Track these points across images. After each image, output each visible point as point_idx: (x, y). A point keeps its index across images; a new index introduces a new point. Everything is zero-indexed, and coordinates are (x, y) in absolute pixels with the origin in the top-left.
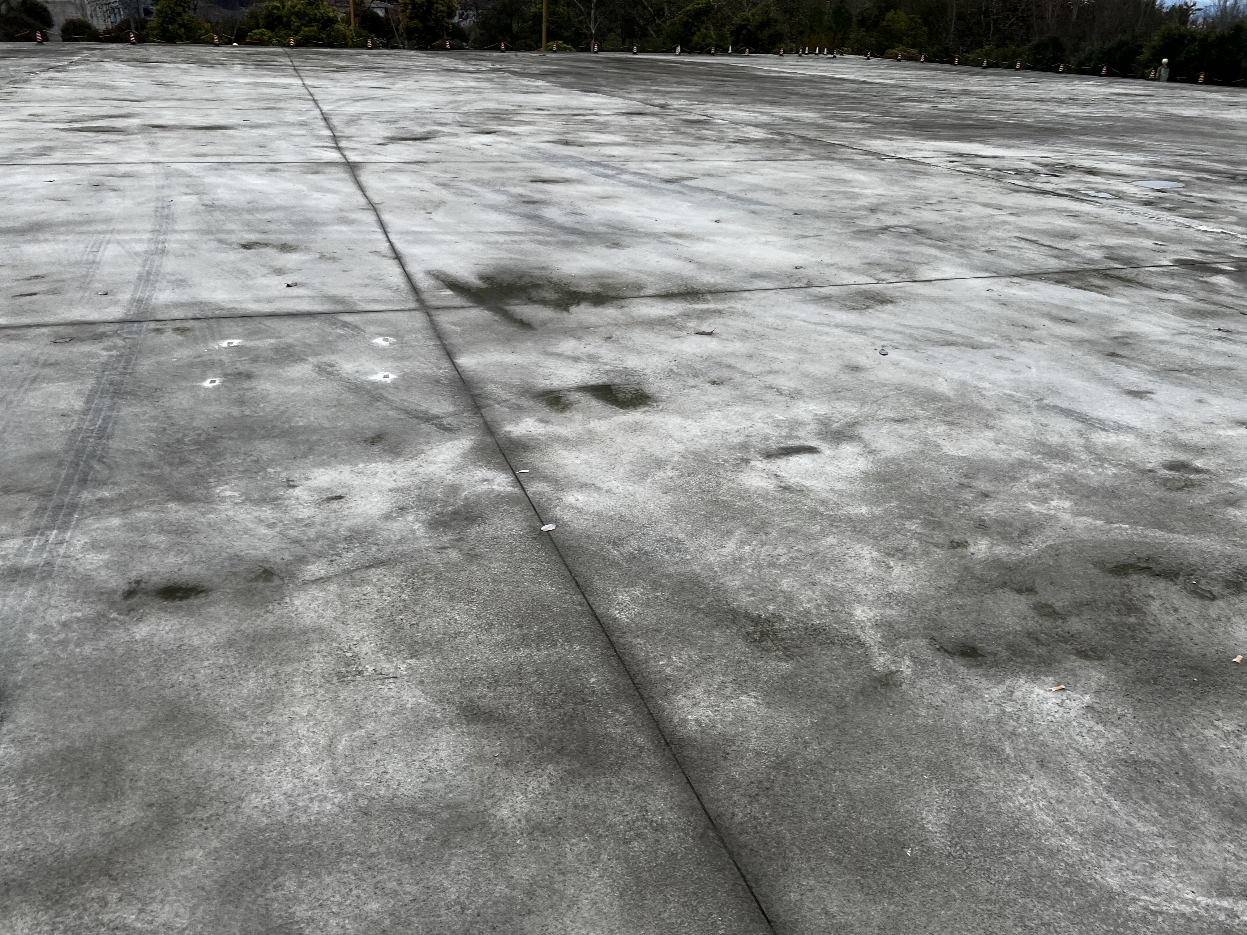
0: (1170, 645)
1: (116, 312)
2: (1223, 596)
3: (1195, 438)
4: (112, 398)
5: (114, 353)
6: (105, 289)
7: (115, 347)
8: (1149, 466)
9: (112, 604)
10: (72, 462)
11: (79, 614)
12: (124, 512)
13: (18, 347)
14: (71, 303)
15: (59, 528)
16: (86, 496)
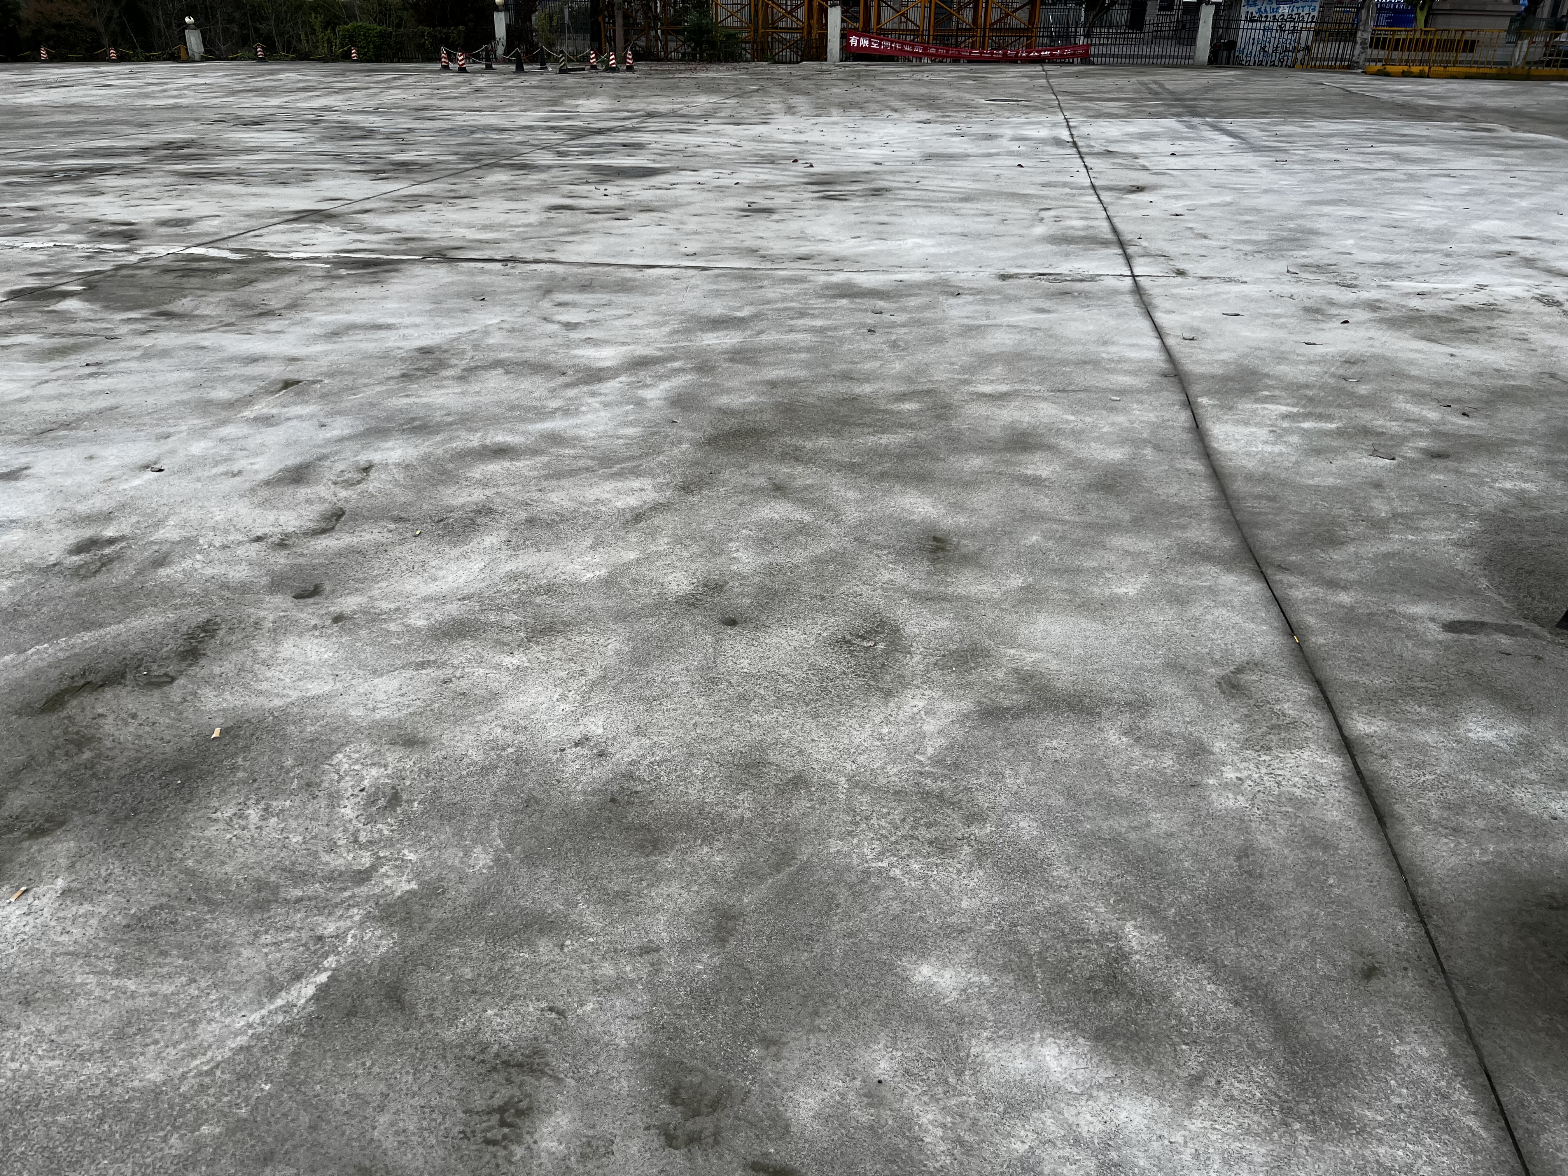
0: (139, 760)
2: (181, 672)
3: (98, 503)
8: (52, 560)
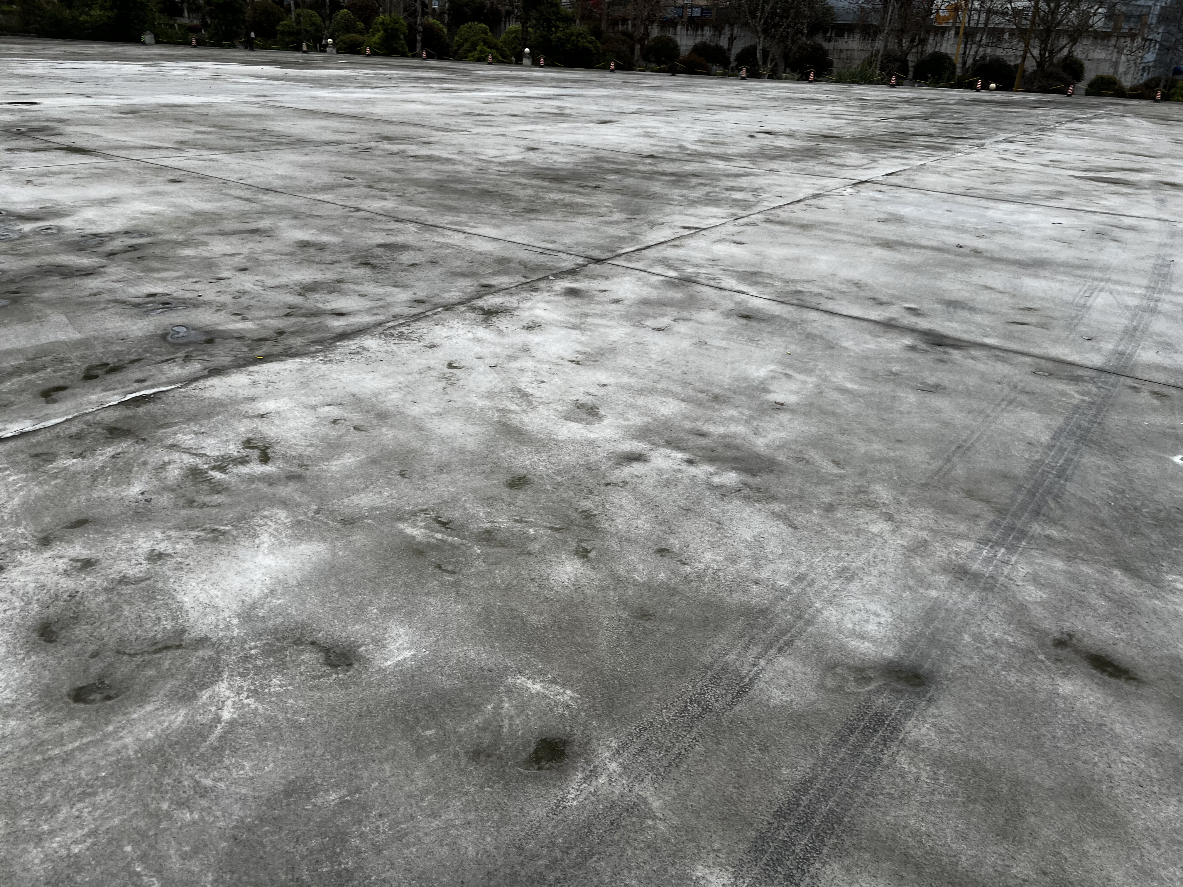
1: (1096, 359)
4: (1077, 442)
5: (1087, 398)
6: (1090, 335)
7: (1087, 393)
9: (1042, 646)
10: (1029, 491)
11: (1011, 640)
12: (1069, 559)
13: (1002, 369)
14: (1056, 341)
15: (1007, 548)
16: (1036, 528)
